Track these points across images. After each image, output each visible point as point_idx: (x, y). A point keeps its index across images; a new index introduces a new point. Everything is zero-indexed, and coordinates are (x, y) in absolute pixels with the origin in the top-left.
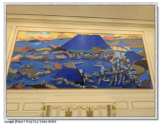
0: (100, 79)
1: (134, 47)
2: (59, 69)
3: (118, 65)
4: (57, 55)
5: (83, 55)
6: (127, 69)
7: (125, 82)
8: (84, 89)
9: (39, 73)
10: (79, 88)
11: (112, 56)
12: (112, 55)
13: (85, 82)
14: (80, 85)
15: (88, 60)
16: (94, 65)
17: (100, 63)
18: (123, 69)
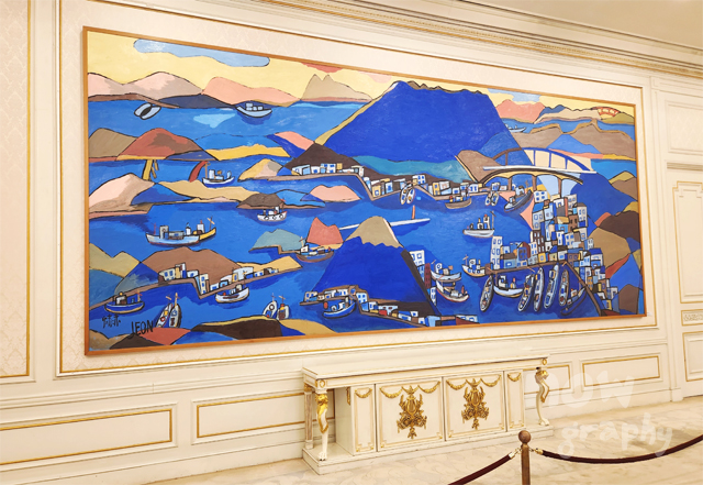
0: (486, 289)
1: (605, 157)
2: (330, 250)
3: (550, 229)
5: (425, 187)
6: (576, 245)
7: (569, 297)
8: (433, 329)
9: (245, 269)
10: (413, 325)
11: (530, 195)
12: (531, 188)
13: (434, 300)
14: (416, 313)
16: (466, 232)
17: (488, 222)
18: (564, 247)
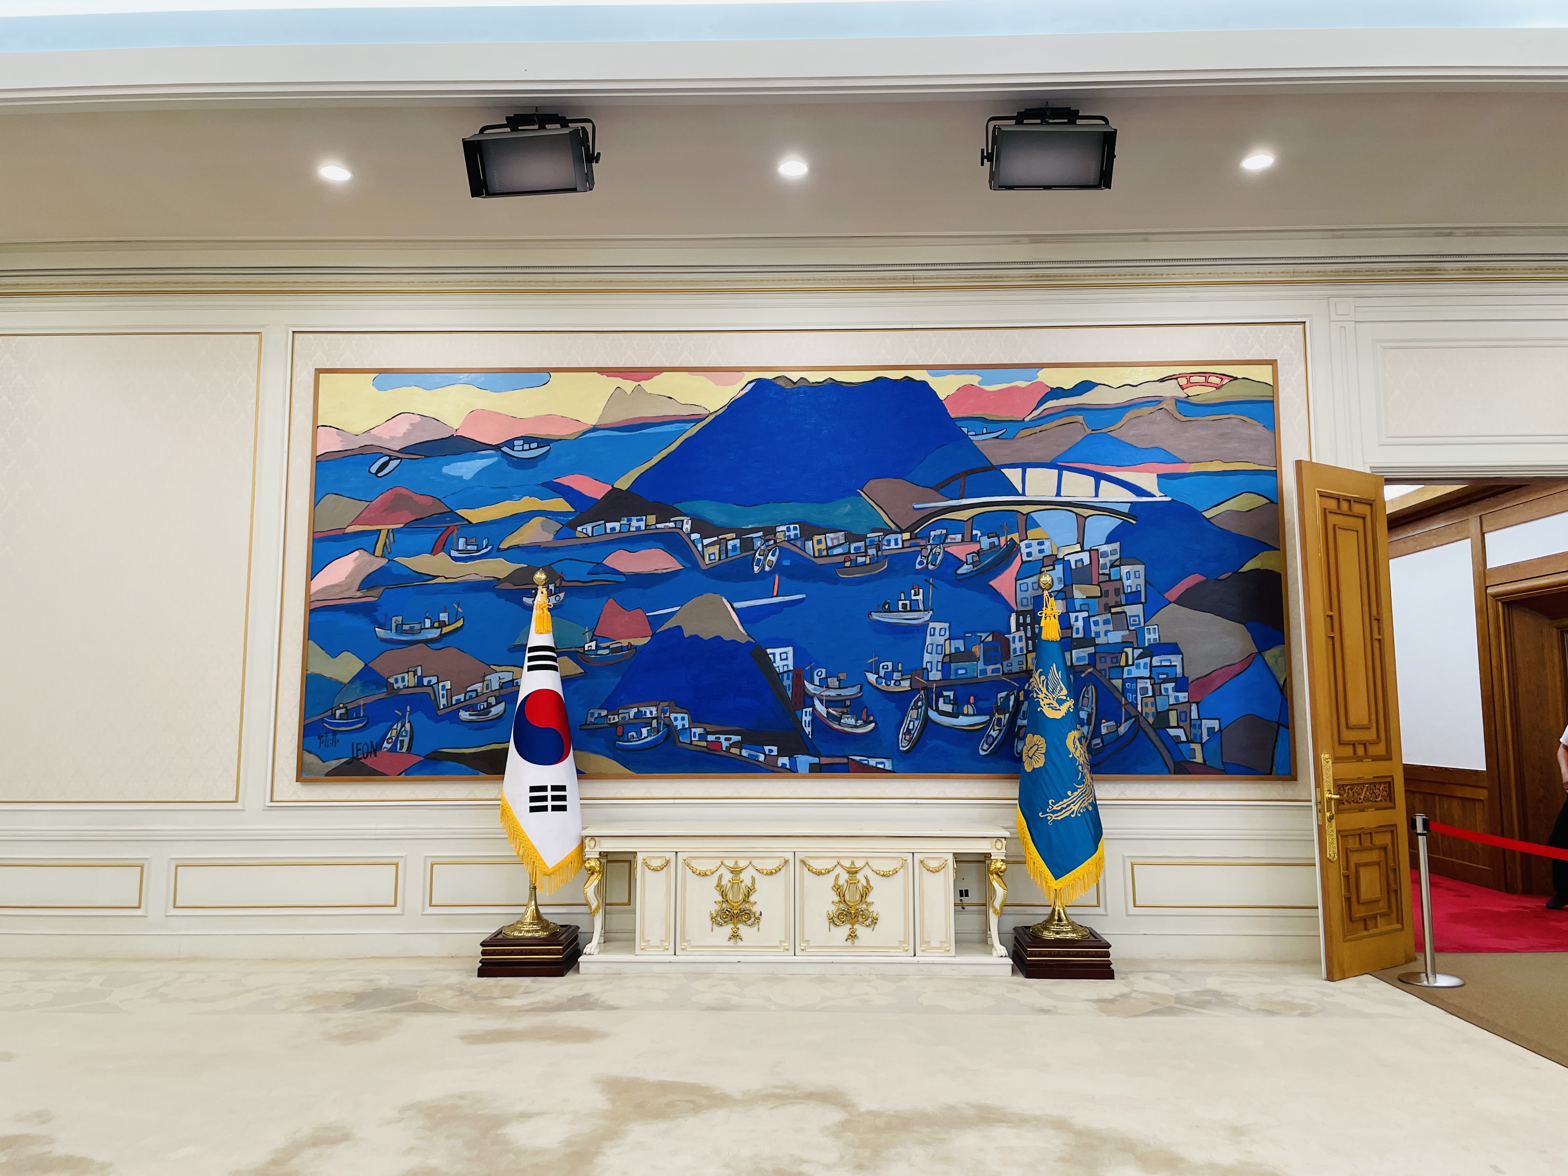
0: (913, 714)
1: (1193, 468)
2: (630, 647)
4: (611, 547)
5: (799, 543)
6: (1116, 637)
7: (1096, 733)
8: (804, 776)
9: (501, 675)
10: (768, 769)
11: (1013, 549)
12: (1016, 537)
13: (808, 730)
14: (775, 749)
15: (836, 581)
16: (875, 616)
17: (920, 597)
18: (1087, 641)
